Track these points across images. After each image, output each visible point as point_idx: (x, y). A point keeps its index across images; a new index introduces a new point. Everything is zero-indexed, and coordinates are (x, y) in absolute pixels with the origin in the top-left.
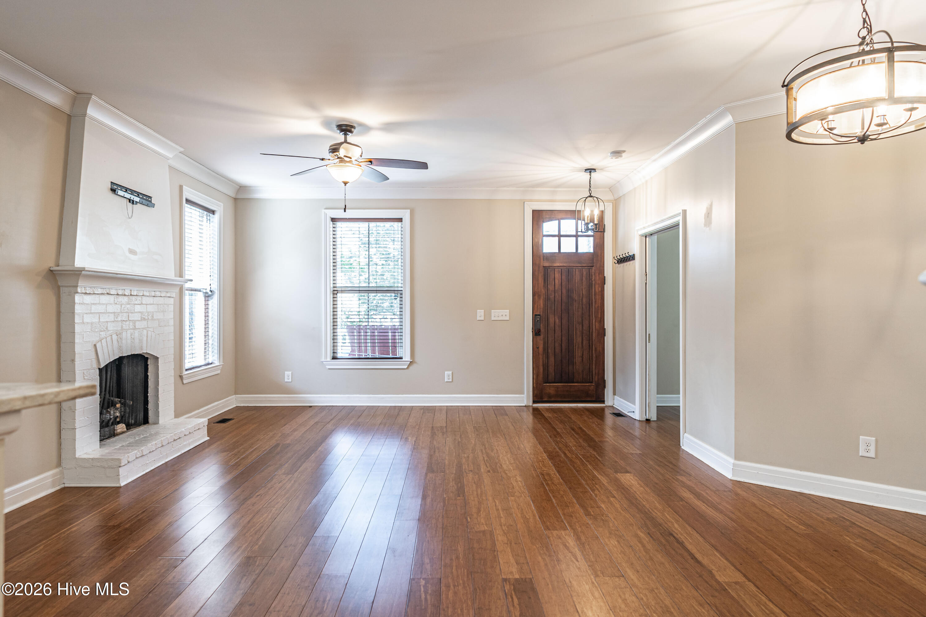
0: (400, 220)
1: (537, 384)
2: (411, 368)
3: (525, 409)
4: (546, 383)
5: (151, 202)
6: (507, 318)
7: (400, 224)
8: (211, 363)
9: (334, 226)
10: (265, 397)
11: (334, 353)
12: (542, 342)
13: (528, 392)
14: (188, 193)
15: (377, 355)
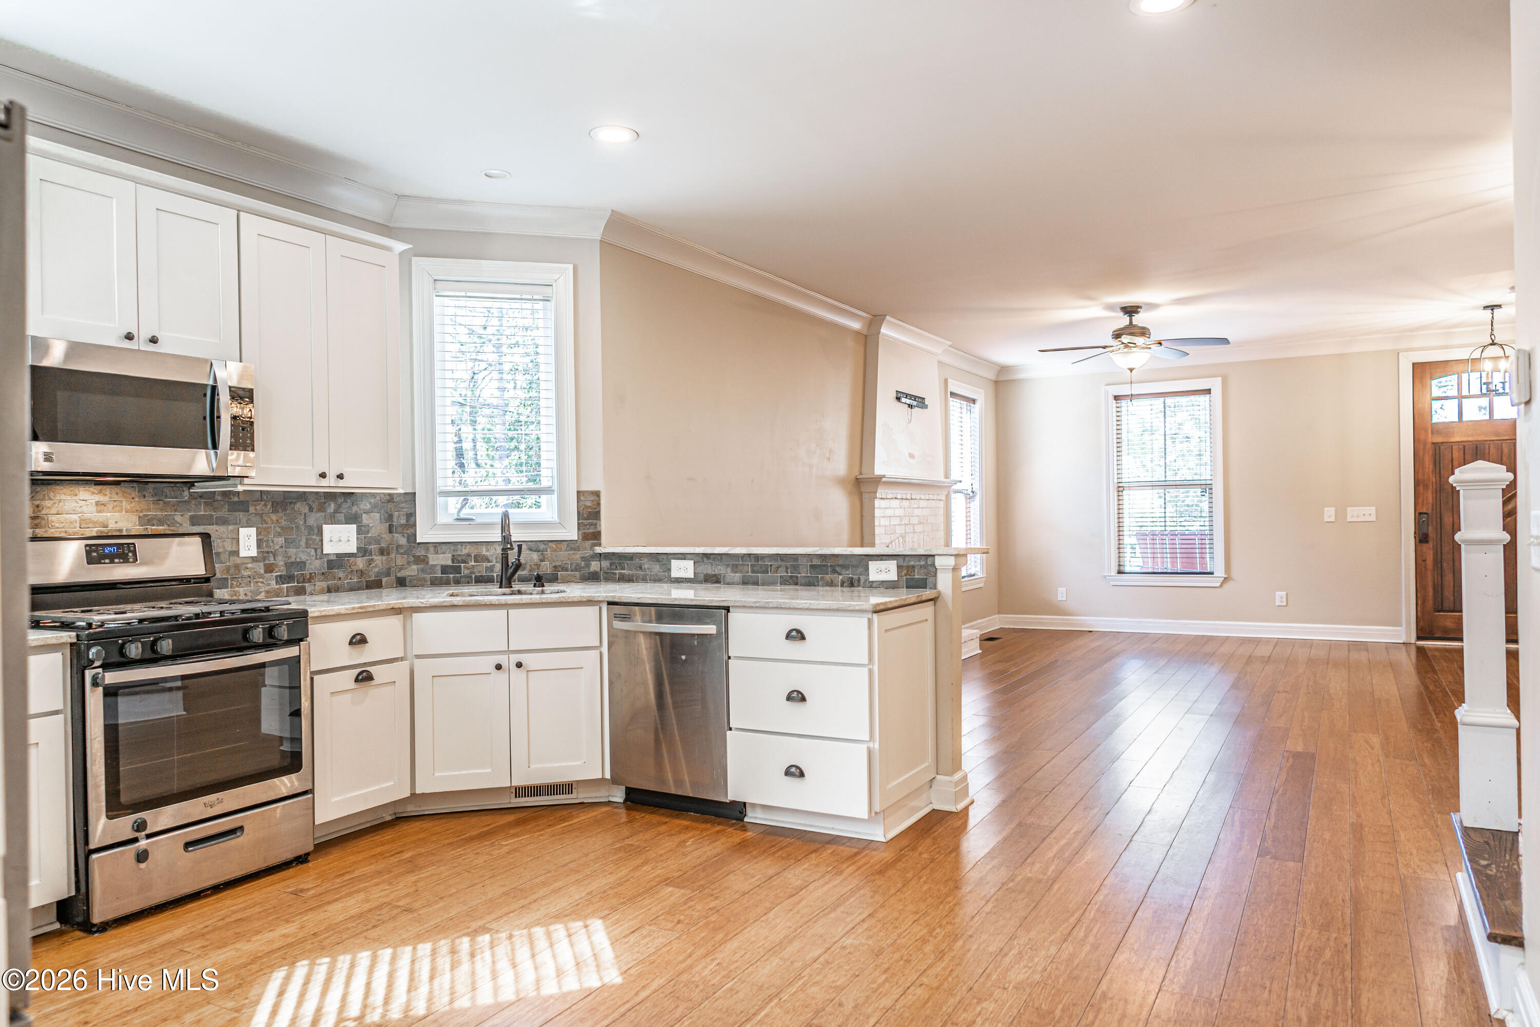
0: (1208, 391)
1: (1423, 612)
2: (1226, 586)
3: (1403, 647)
4: (1439, 611)
5: (924, 403)
6: (1373, 518)
7: (1208, 396)
8: (974, 575)
9: (1118, 405)
10: (1035, 619)
11: (1119, 565)
12: (1432, 553)
13: (1408, 623)
14: (953, 387)
15: (1179, 568)
